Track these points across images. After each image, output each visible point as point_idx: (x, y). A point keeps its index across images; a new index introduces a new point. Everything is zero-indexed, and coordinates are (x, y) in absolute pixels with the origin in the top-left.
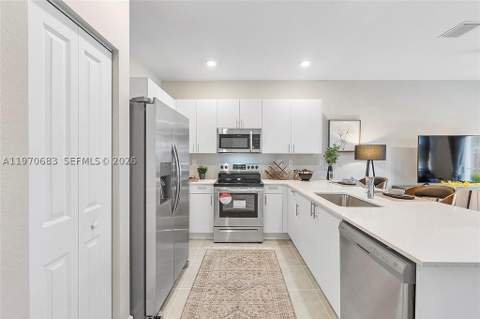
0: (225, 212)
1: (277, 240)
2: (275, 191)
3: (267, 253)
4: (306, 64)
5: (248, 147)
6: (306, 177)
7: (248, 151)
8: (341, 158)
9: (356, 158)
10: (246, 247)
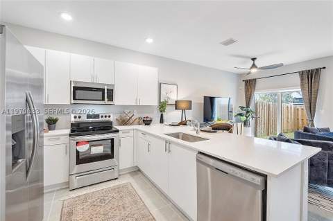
0: (81, 159)
1: (129, 173)
2: (127, 135)
3: (125, 186)
4: (150, 41)
5: (103, 99)
6: (147, 122)
7: (102, 102)
8: (168, 108)
9: (176, 109)
10: (104, 186)
